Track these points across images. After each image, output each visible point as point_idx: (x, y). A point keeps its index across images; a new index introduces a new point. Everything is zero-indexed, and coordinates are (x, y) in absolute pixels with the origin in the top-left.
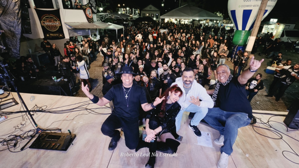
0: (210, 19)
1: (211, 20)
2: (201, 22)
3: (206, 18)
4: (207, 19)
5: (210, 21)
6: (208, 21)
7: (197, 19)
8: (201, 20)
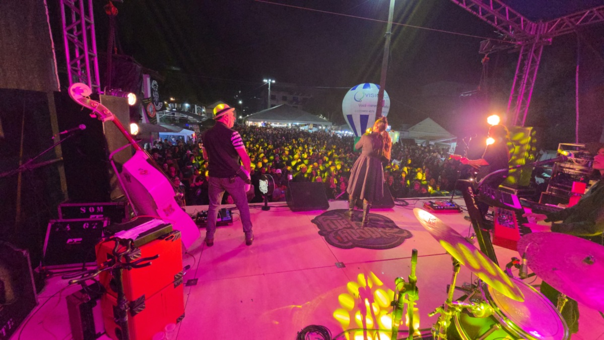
0: (314, 124)
1: (315, 126)
2: (302, 128)
3: (309, 122)
4: (309, 124)
5: (313, 126)
6: (311, 126)
7: (298, 124)
8: (302, 126)
